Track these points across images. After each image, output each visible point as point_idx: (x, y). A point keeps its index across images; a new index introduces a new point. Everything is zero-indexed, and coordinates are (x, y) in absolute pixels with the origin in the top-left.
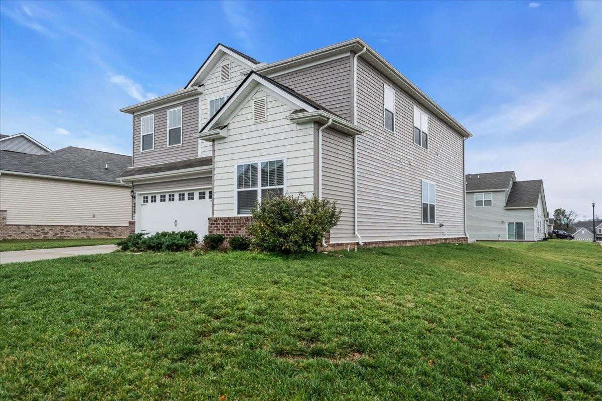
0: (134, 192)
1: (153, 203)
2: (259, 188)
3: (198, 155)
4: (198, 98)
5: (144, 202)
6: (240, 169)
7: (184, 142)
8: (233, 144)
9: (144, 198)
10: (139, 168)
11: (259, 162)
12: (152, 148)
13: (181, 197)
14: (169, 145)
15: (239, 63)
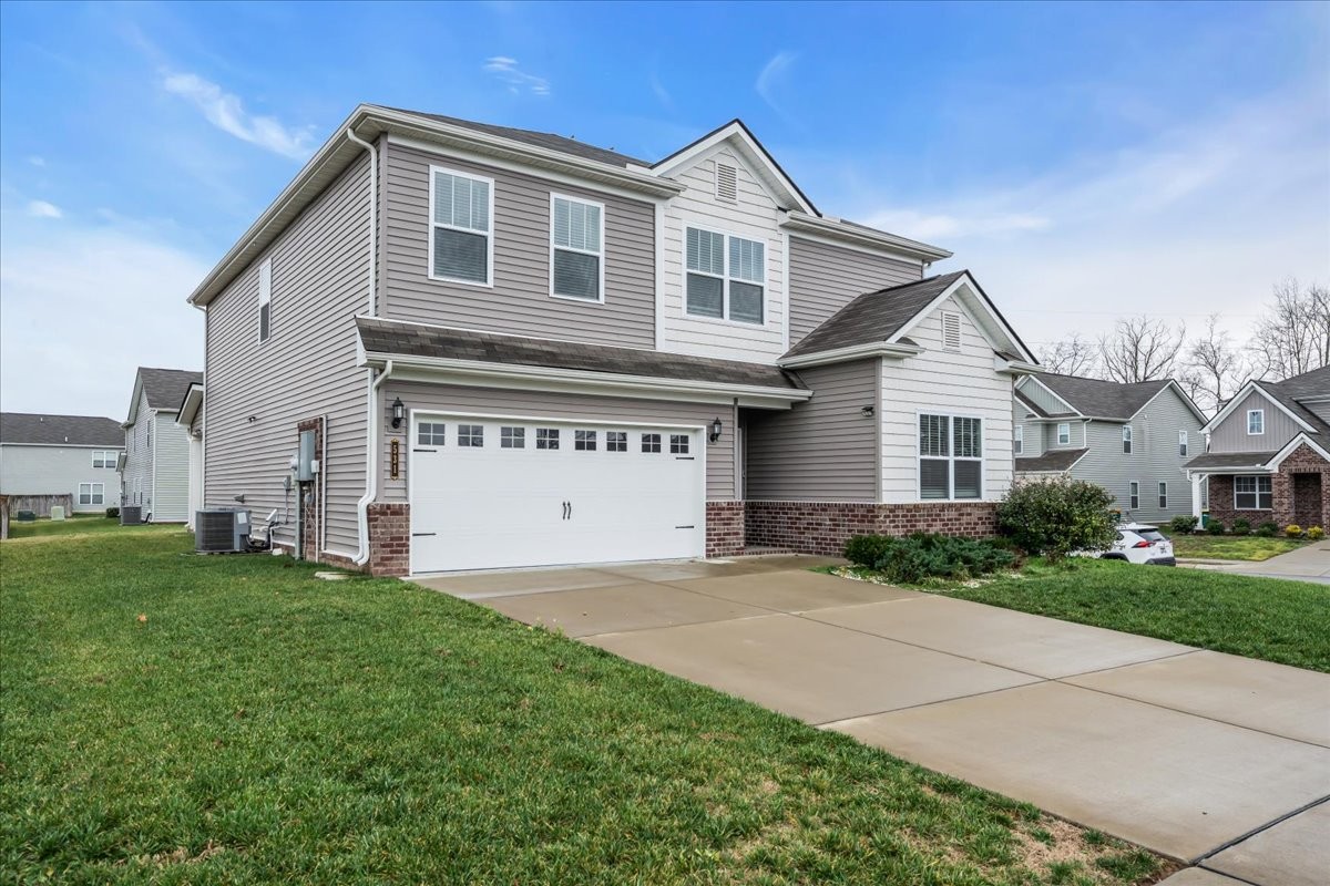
0: (406, 405)
1: (471, 449)
2: (951, 458)
3: (654, 345)
4: (654, 205)
5: (424, 440)
6: (924, 421)
7: (609, 300)
8: (914, 375)
9: (423, 427)
10: (427, 328)
11: (951, 415)
12: (485, 278)
13: (585, 440)
14: (556, 292)
15: (758, 179)
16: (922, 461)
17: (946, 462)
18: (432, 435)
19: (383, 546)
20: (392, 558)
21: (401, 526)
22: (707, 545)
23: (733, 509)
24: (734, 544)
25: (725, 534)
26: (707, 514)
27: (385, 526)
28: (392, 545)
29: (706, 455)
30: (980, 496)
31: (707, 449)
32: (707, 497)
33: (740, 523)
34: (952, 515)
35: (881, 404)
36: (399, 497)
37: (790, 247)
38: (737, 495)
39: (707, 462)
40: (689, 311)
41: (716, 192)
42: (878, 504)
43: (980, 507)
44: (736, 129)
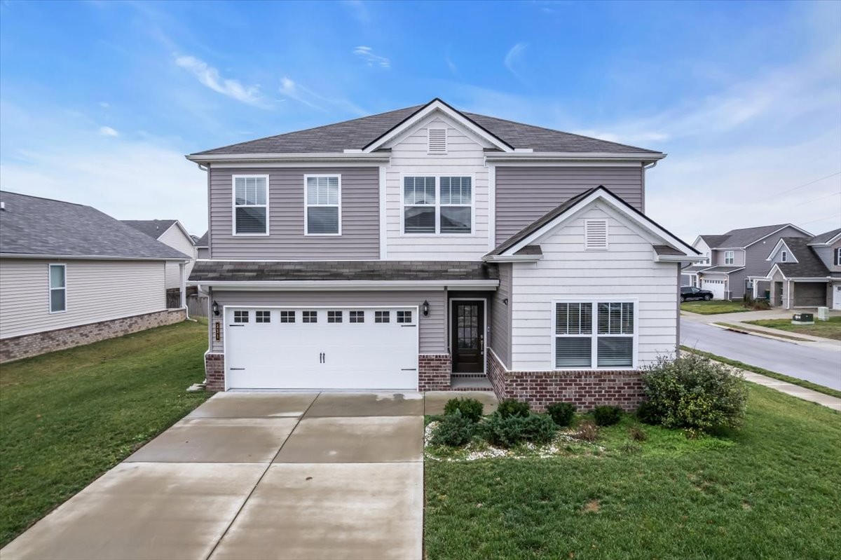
0: (221, 304)
1: (263, 324)
2: (595, 335)
3: (379, 257)
4: (378, 168)
5: (237, 320)
6: (561, 308)
7: (345, 232)
8: (548, 273)
9: (237, 314)
10: (230, 263)
11: (595, 301)
12: (265, 232)
13: (335, 317)
14: (309, 232)
15: (465, 133)
16: (558, 339)
17: (590, 339)
18: (241, 317)
19: (211, 375)
20: (215, 382)
21: (219, 366)
22: (419, 383)
23: (441, 360)
24: (441, 383)
25: (434, 376)
26: (420, 363)
27: (211, 366)
28: (215, 375)
29: (420, 324)
30: (631, 365)
31: (420, 320)
32: (420, 352)
33: (447, 370)
34: (592, 380)
35: (511, 297)
36: (219, 351)
37: (496, 175)
38: (443, 351)
39: (420, 329)
40: (405, 232)
41: (428, 149)
42: (507, 370)
43: (629, 374)
44: (437, 104)
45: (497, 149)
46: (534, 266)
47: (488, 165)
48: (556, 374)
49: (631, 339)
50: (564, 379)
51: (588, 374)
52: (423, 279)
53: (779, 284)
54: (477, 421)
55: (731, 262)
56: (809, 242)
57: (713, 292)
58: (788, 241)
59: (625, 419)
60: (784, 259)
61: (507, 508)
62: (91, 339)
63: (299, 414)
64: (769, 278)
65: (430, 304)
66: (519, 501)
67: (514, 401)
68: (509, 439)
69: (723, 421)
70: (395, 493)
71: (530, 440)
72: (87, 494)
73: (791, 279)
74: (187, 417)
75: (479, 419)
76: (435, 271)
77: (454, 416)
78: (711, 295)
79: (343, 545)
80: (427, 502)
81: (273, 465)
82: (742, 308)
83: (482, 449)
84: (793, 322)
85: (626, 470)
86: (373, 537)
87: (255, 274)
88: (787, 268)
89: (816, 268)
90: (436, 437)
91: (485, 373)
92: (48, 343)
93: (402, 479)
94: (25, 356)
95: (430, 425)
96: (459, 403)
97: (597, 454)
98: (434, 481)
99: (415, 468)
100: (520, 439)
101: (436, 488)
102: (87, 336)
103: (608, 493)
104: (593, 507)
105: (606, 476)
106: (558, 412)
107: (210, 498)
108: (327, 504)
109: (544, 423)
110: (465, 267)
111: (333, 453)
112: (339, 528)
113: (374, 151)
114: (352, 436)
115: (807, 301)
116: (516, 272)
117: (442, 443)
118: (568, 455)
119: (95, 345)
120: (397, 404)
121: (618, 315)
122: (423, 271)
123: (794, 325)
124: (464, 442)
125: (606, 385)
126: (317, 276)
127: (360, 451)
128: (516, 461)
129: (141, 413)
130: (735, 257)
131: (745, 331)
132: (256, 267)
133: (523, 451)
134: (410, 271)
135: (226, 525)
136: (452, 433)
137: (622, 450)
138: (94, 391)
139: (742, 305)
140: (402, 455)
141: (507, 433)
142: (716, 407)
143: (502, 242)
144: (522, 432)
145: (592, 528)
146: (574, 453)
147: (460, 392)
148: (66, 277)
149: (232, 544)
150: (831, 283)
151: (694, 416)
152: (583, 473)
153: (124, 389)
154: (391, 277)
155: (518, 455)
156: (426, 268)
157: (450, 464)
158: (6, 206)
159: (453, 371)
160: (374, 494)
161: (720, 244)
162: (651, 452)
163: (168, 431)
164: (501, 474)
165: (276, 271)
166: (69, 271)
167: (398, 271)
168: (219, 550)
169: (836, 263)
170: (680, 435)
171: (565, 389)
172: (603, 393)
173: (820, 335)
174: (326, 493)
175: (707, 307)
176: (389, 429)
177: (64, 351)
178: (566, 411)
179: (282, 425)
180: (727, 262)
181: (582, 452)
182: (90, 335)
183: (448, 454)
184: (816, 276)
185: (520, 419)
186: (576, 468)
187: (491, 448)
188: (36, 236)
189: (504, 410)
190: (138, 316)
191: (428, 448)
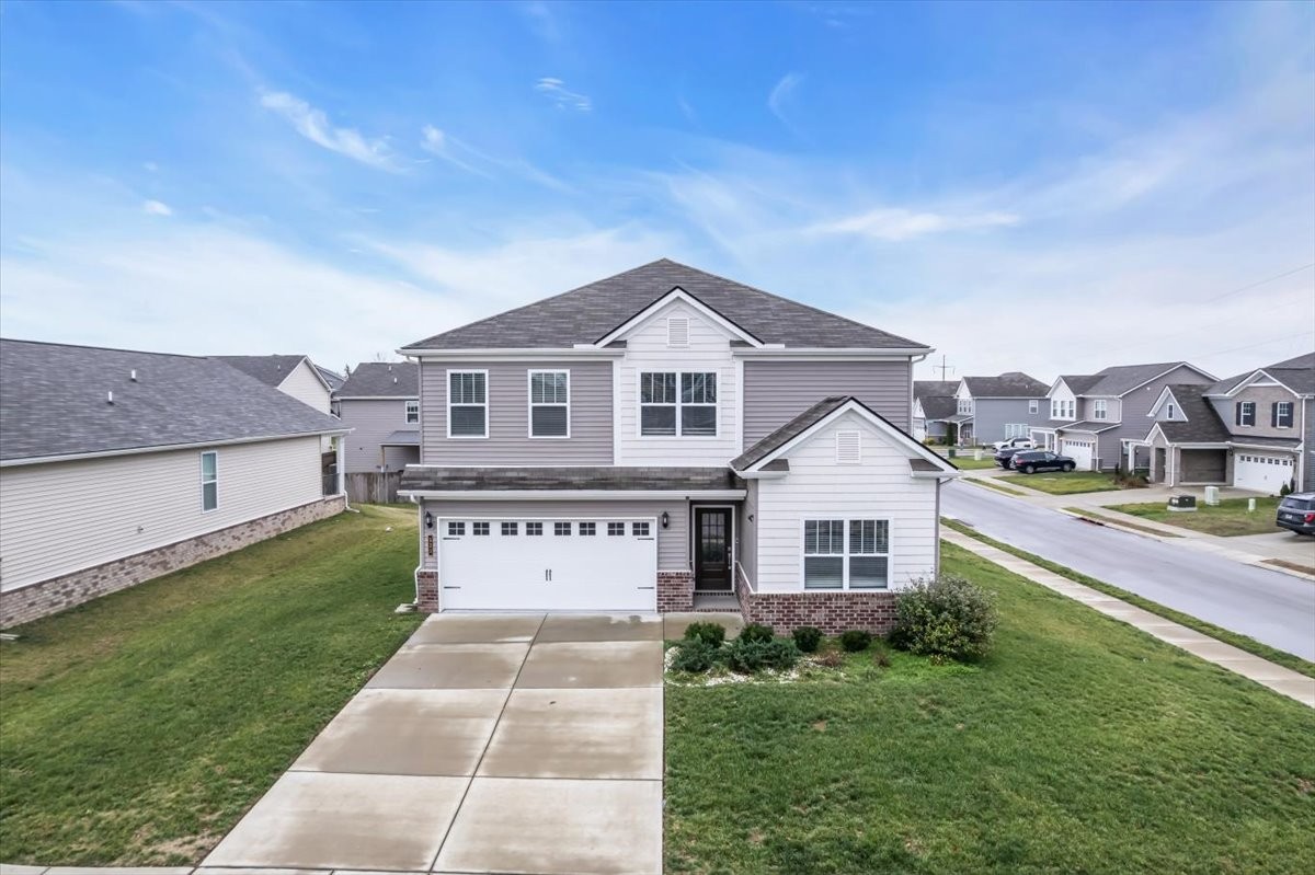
0: (434, 515)
1: (481, 537)
2: (846, 555)
3: (612, 463)
4: (611, 363)
5: (452, 532)
6: (810, 525)
7: (575, 435)
8: (797, 489)
9: (452, 525)
10: (446, 469)
11: (847, 519)
12: (483, 433)
13: (562, 529)
14: (534, 434)
15: (709, 323)
16: (806, 559)
17: (841, 559)
18: (456, 529)
19: (422, 595)
20: (428, 602)
21: (433, 584)
22: (658, 603)
23: (682, 578)
24: (683, 603)
25: (674, 596)
26: (658, 581)
27: (423, 584)
28: (427, 595)
29: (659, 538)
30: (886, 587)
31: (659, 533)
32: (658, 568)
33: (690, 588)
34: (843, 603)
35: (757, 513)
36: (433, 568)
37: (745, 371)
38: (684, 568)
39: (659, 543)
40: (643, 434)
41: (668, 341)
42: (752, 592)
43: (883, 597)
44: (678, 293)
45: (744, 343)
46: (782, 481)
47: (735, 359)
48: (805, 596)
49: (885, 559)
50: (814, 602)
51: (838, 596)
52: (662, 488)
53: (1161, 451)
54: (717, 647)
55: (1103, 416)
56: (1205, 391)
57: (1076, 460)
58: (1177, 390)
59: (874, 643)
60: (1170, 416)
61: (741, 726)
62: (243, 543)
63: (530, 639)
64: (1148, 442)
65: (670, 514)
66: (752, 721)
67: (758, 625)
68: (749, 665)
69: (969, 647)
70: (636, 715)
71: (771, 665)
72: (345, 716)
73: (1176, 444)
74: (407, 643)
75: (720, 645)
76: (675, 480)
77: (695, 642)
78: (1072, 464)
79: (594, 756)
80: (667, 723)
81: (515, 690)
82: (1111, 484)
83: (722, 675)
84: (1170, 508)
85: (861, 695)
86: (619, 750)
87: (474, 482)
88: (1172, 430)
89: (1211, 429)
90: (675, 663)
91: (733, 590)
92: (202, 550)
93: (642, 703)
94: (181, 567)
95: (670, 650)
96: (700, 628)
97: (836, 680)
98: (674, 705)
99: (655, 692)
100: (762, 664)
101: (675, 710)
102: (239, 539)
103: (836, 715)
104: (821, 727)
105: (838, 700)
106: (804, 636)
107: (463, 720)
108: (574, 724)
109: (786, 648)
110: (710, 474)
111: (573, 679)
112: (587, 744)
113: (606, 346)
114: (589, 662)
115: (1200, 475)
116: (762, 488)
117: (681, 669)
118: (807, 680)
119: (249, 551)
120: (632, 628)
121: (871, 533)
122: (662, 479)
123: (1170, 511)
124: (704, 668)
125: (858, 608)
126: (544, 485)
127: (599, 676)
128: (755, 686)
129: (359, 639)
130: (1107, 409)
131: (1101, 522)
132: (475, 475)
133: (762, 676)
134: (648, 479)
135: (486, 742)
136: (692, 659)
137: (862, 675)
138: (292, 613)
139: (1110, 480)
140: (641, 681)
141: (747, 659)
142: (963, 633)
143: (751, 445)
144: (763, 657)
145: (813, 742)
146: (814, 679)
147: (701, 613)
148: (217, 467)
149: (495, 756)
150: (1233, 450)
151: (940, 643)
152: (817, 697)
153: (323, 610)
154: (627, 487)
155: (758, 680)
156: (665, 476)
157: (689, 689)
158: (137, 374)
159: (696, 588)
160: (617, 716)
161: (1087, 390)
162: (892, 678)
163: (394, 658)
164: (737, 698)
165: (497, 479)
166: (222, 459)
167: (635, 479)
168: (485, 761)
169: (1238, 423)
170: (925, 661)
171: (815, 612)
172: (855, 616)
173: (1196, 529)
174: (571, 715)
175: (1064, 482)
176: (626, 655)
177: (218, 559)
178: (811, 636)
179: (515, 650)
180: (1097, 416)
181: (821, 677)
182: (242, 537)
183: (688, 680)
184: (1211, 440)
185: (761, 645)
186: (811, 693)
187: (731, 674)
188: (181, 415)
189: (746, 636)
190: (291, 510)
191: (669, 673)
